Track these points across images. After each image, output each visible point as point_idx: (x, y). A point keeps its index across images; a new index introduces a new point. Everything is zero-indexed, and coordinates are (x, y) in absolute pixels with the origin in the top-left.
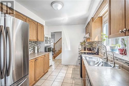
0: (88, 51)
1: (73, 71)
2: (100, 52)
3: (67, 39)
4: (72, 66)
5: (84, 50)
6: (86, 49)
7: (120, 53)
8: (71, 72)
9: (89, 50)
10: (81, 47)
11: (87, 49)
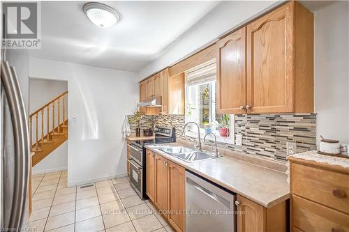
0: (145, 136)
1: (114, 192)
2: (177, 136)
3: (86, 103)
4: (107, 182)
5: (137, 136)
6: (142, 133)
7: (222, 135)
8: (113, 197)
9: (147, 134)
10: (128, 130)
11: (144, 131)
